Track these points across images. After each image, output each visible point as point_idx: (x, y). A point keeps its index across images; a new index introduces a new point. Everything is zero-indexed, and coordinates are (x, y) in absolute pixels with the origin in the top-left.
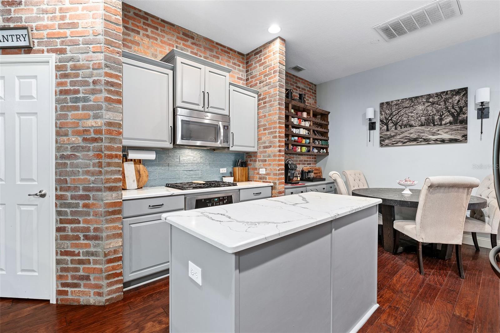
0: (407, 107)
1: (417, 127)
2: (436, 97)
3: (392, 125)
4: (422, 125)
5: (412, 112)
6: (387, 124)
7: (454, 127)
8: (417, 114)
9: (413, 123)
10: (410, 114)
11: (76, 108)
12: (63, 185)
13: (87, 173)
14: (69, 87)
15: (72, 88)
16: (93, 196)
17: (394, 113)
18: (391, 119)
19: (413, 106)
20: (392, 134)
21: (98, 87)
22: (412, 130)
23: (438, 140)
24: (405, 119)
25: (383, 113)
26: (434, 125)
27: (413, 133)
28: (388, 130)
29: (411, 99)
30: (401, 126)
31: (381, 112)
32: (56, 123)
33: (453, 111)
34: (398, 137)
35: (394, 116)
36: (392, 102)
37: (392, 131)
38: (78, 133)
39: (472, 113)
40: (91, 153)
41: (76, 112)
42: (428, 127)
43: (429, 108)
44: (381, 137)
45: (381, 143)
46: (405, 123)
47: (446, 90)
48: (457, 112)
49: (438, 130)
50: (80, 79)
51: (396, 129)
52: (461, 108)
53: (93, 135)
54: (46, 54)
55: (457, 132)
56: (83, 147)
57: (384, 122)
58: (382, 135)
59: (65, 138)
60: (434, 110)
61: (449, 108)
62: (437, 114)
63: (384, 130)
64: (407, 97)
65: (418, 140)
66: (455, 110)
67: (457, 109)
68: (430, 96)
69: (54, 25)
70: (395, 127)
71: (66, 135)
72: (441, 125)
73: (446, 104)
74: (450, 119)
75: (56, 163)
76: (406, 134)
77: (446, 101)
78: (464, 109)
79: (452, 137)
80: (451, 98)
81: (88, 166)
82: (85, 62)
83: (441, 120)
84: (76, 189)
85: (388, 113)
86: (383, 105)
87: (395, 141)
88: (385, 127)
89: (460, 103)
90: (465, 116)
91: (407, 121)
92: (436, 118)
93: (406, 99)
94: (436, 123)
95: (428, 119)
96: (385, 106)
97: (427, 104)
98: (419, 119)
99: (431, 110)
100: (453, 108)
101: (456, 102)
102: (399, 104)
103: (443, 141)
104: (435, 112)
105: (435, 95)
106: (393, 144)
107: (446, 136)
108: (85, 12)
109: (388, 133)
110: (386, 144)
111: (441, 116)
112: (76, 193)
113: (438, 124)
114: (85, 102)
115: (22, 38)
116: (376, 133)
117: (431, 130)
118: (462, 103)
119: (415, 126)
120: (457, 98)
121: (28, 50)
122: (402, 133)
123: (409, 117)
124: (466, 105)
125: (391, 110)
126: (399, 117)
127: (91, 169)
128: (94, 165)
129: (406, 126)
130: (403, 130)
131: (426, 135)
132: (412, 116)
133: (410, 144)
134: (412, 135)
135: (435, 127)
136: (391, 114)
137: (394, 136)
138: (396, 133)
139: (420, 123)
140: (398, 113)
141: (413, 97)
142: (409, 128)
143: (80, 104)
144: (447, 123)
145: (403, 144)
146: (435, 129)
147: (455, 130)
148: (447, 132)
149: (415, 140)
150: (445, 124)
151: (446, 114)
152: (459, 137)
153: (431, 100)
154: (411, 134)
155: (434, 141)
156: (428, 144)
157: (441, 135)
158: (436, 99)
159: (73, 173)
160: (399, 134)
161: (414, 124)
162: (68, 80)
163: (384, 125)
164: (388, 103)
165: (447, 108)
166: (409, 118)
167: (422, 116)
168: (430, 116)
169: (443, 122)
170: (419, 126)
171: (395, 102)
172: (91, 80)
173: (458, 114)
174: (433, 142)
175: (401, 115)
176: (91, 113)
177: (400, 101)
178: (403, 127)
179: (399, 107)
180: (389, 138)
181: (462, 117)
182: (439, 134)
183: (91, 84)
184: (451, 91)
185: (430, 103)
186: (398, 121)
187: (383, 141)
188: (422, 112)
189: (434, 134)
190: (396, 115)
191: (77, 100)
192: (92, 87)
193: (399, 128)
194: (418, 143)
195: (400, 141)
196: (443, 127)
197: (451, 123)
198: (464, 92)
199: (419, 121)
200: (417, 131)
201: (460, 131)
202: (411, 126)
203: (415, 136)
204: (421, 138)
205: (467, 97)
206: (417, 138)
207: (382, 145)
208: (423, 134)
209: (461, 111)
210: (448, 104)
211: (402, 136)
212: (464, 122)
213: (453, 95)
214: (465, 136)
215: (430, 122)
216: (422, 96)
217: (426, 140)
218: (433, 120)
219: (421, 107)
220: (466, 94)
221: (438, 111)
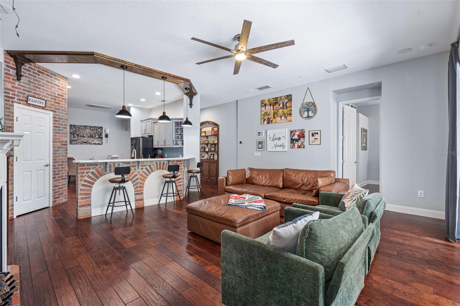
0: (82, 129)
3: (76, 135)
4: (88, 137)
5: (85, 132)
6: (74, 135)
9: (85, 136)
11: (59, 133)
12: (55, 161)
13: (63, 156)
14: (57, 125)
15: (58, 126)
16: (65, 164)
17: (77, 131)
18: (76, 133)
19: (85, 129)
20: (76, 139)
21: (66, 127)
23: (94, 143)
24: (82, 134)
25: (72, 129)
26: (93, 138)
27: (85, 139)
28: (74, 137)
29: (84, 126)
30: (80, 136)
31: (70, 129)
32: (53, 138)
34: (79, 141)
36: (76, 125)
38: (59, 142)
39: (104, 136)
40: (64, 149)
41: (59, 134)
42: (91, 138)
43: (91, 131)
44: (70, 140)
45: (70, 143)
46: (82, 135)
47: (96, 126)
50: (60, 123)
51: (78, 137)
53: (64, 143)
54: (49, 111)
56: (61, 147)
57: (72, 133)
59: (56, 144)
63: (72, 137)
64: (83, 125)
68: (91, 127)
69: (52, 101)
71: (56, 142)
72: (95, 138)
74: (98, 136)
75: (53, 153)
76: (82, 140)
77: (96, 130)
78: (102, 134)
79: (99, 143)
81: (63, 154)
82: (62, 117)
83: (95, 136)
84: (59, 162)
87: (77, 142)
90: (102, 136)
92: (94, 135)
96: (73, 127)
97: (90, 130)
99: (92, 132)
100: (99, 133)
103: (96, 144)
104: (93, 133)
106: (76, 144)
107: (97, 142)
108: (62, 100)
109: (74, 139)
112: (59, 164)
114: (62, 131)
115: (42, 103)
118: (101, 132)
120: (100, 130)
121: (43, 108)
122: (81, 139)
125: (75, 129)
127: (64, 155)
128: (65, 153)
129: (82, 137)
130: (81, 138)
131: (90, 141)
132: (85, 133)
133: (84, 144)
134: (84, 141)
136: (76, 131)
137: (77, 140)
139: (88, 136)
142: (84, 138)
143: (61, 132)
145: (81, 144)
146: (93, 139)
147: (99, 140)
149: (86, 143)
150: (96, 138)
152: (100, 143)
153: (92, 128)
157: (95, 141)
158: (93, 129)
159: (58, 156)
160: (79, 140)
162: (57, 122)
163: (72, 135)
164: (74, 125)
165: (97, 132)
167: (88, 134)
168: (91, 134)
169: (96, 137)
171: (77, 126)
172: (64, 124)
173: (100, 135)
174: (92, 144)
175: (80, 132)
176: (64, 135)
177: (80, 126)
179: (79, 128)
180: (74, 141)
183: (64, 125)
186: (79, 134)
187: (72, 142)
188: (88, 132)
189: (93, 141)
191: (59, 130)
192: (64, 126)
196: (95, 139)
197: (98, 138)
198: (101, 128)
200: (87, 139)
202: (84, 137)
203: (86, 141)
207: (71, 144)
208: (88, 141)
209: (101, 134)
210: (97, 131)
211: (80, 140)
212: (102, 138)
213: (98, 128)
214: (102, 143)
215: (91, 136)
216: (88, 126)
217: (90, 143)
218: (93, 136)
219: (88, 130)
220: (102, 129)
221: (94, 133)
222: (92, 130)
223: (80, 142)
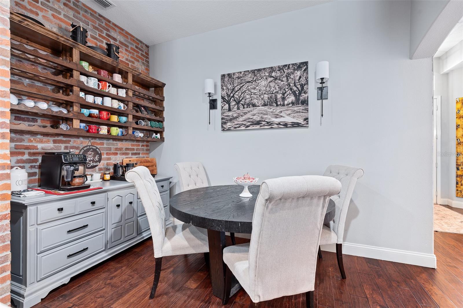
0: (249, 82)
1: (259, 108)
2: (279, 70)
3: (234, 103)
4: (265, 105)
5: (254, 89)
6: (229, 103)
7: (296, 109)
8: (260, 91)
9: (255, 101)
10: (253, 91)
17: (236, 89)
18: (233, 96)
19: (255, 81)
20: (235, 115)
22: (256, 110)
23: (281, 123)
24: (248, 96)
25: (225, 88)
26: (277, 105)
27: (254, 114)
28: (230, 110)
29: (253, 72)
30: (243, 105)
31: (222, 86)
33: (295, 89)
34: (241, 119)
35: (237, 92)
36: (234, 74)
37: (235, 111)
39: (312, 93)
42: (271, 107)
43: (272, 84)
44: (222, 119)
45: (222, 127)
46: (247, 101)
47: (288, 63)
48: (299, 90)
49: (281, 112)
51: (238, 109)
52: (302, 86)
55: (298, 114)
57: (225, 99)
58: (224, 116)
60: (277, 87)
61: (291, 85)
62: (279, 92)
63: (226, 110)
64: (250, 69)
65: (261, 123)
66: (297, 88)
67: (299, 86)
68: (272, 69)
70: (238, 106)
72: (284, 105)
73: (288, 80)
74: (292, 98)
76: (249, 116)
77: (288, 76)
78: (305, 88)
79: (295, 120)
80: (293, 73)
83: (284, 99)
85: (229, 88)
86: (225, 78)
87: (237, 124)
88: (227, 105)
89: (301, 79)
90: (307, 95)
91: (250, 99)
92: (279, 96)
93: (248, 71)
94: (279, 103)
95: (271, 97)
96: (226, 79)
97: (270, 79)
98: (262, 97)
99: (274, 87)
100: (295, 85)
101: (298, 78)
102: (241, 77)
103: (286, 125)
104: (278, 89)
105: (277, 69)
106: (235, 128)
107: (289, 120)
109: (230, 114)
110: (229, 128)
111: (283, 94)
113: (281, 105)
116: (217, 113)
117: (274, 111)
118: (303, 81)
119: (258, 106)
120: (298, 73)
122: (245, 113)
123: (251, 94)
124: (307, 83)
125: (233, 85)
126: (242, 94)
129: (248, 105)
130: (246, 110)
131: (269, 117)
132: (254, 94)
133: (253, 128)
134: (255, 117)
135: (278, 108)
136: (233, 89)
137: (237, 117)
138: (238, 113)
139: (263, 102)
140: (240, 89)
141: (256, 70)
142: (252, 108)
144: (289, 104)
145: (246, 128)
147: (297, 112)
148: (289, 114)
149: (258, 123)
150: (288, 105)
151: (288, 92)
152: (301, 121)
153: (273, 74)
154: (254, 115)
155: (277, 124)
156: (272, 128)
157: (284, 117)
158: (278, 74)
160: (242, 116)
161: (257, 104)
163: (225, 103)
164: (229, 75)
165: (289, 85)
166: (252, 96)
167: (265, 94)
168: (272, 93)
169: (286, 102)
170: (262, 106)
171: (237, 75)
173: (300, 93)
174: (276, 126)
175: (244, 91)
177: (243, 73)
178: (245, 106)
179: (241, 81)
180: (231, 120)
181: (303, 96)
182: (282, 116)
184: (293, 64)
185: (272, 78)
186: (241, 99)
187: (225, 123)
188: (265, 88)
189: (277, 116)
190: (238, 90)
193: (241, 107)
194: (261, 127)
195: (242, 124)
196: (285, 108)
197: (293, 103)
198: (303, 66)
199: (262, 99)
200: (261, 112)
201: (301, 114)
202: (254, 105)
203: (258, 119)
204: (264, 121)
205: (307, 73)
206: (260, 121)
207: (224, 130)
208: (266, 116)
209: (303, 89)
210: (290, 80)
211: (244, 117)
212: (305, 102)
213: (294, 70)
214: (306, 119)
215: (272, 102)
216: (264, 69)
217: (269, 124)
218: (276, 100)
219: (263, 83)
220: (306, 70)
221: (280, 88)
222: (276, 79)
223: (244, 123)
